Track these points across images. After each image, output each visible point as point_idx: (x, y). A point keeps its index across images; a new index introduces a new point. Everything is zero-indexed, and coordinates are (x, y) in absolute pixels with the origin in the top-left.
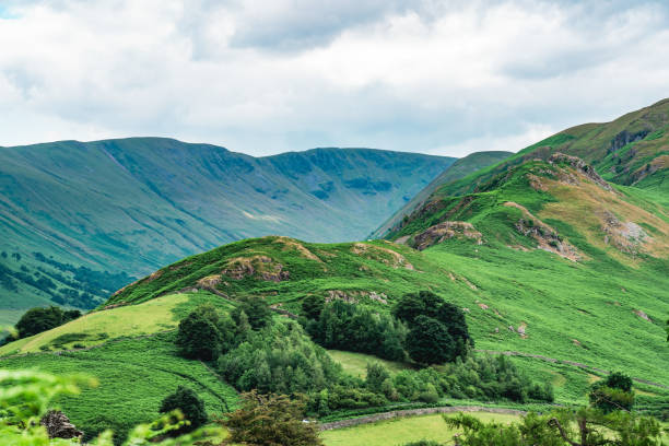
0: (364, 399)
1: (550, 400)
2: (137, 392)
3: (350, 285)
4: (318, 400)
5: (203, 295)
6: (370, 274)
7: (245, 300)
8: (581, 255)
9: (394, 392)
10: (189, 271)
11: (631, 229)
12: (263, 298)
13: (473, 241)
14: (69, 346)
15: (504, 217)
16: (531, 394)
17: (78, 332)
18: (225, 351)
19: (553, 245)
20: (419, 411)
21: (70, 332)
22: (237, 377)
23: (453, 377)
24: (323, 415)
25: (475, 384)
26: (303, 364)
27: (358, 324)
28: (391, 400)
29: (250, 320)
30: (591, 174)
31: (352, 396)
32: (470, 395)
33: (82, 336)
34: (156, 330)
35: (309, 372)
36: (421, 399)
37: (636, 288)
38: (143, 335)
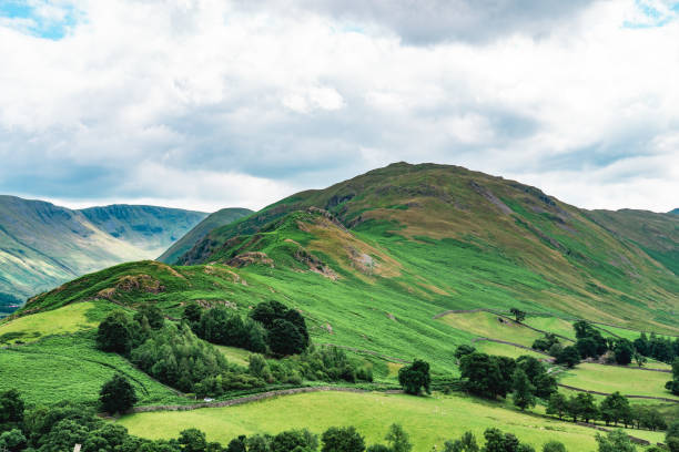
0: (250, 382)
1: (371, 380)
2: (74, 379)
3: (211, 296)
4: (215, 383)
5: (104, 304)
6: (221, 288)
7: (143, 307)
8: (338, 275)
9: (271, 378)
10: (88, 285)
11: (366, 259)
12: (157, 306)
13: (269, 266)
14: (12, 342)
15: (286, 249)
16: (358, 376)
17: (17, 331)
18: (135, 346)
19: (320, 269)
20: (291, 391)
21: (11, 331)
22: (149, 366)
23: (306, 364)
24: (220, 394)
25: (321, 369)
26: (201, 356)
27: (230, 325)
28: (269, 382)
29: (150, 322)
30: (335, 221)
31: (241, 380)
32: (320, 378)
33: (21, 334)
34: (77, 329)
35: (206, 362)
36: (290, 382)
37: (380, 299)
38: (67, 334)
